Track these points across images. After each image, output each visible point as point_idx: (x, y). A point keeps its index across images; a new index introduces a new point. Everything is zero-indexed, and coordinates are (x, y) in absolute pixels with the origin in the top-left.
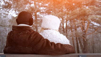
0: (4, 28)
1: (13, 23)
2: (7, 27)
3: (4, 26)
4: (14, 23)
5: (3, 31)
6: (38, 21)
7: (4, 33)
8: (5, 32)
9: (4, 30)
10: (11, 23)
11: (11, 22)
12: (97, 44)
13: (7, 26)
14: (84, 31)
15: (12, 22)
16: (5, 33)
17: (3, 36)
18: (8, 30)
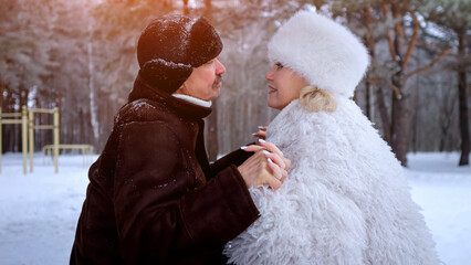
0: (74, 41)
1: (110, 21)
2: (88, 38)
3: (75, 35)
4: (113, 21)
5: (74, 53)
6: (218, 15)
7: (77, 61)
8: (82, 59)
9: (77, 49)
10: (103, 23)
11: (102, 18)
12: (427, 109)
13: (87, 34)
14: (398, 58)
15: (107, 19)
16: (82, 65)
17: (74, 76)
18: (94, 49)
